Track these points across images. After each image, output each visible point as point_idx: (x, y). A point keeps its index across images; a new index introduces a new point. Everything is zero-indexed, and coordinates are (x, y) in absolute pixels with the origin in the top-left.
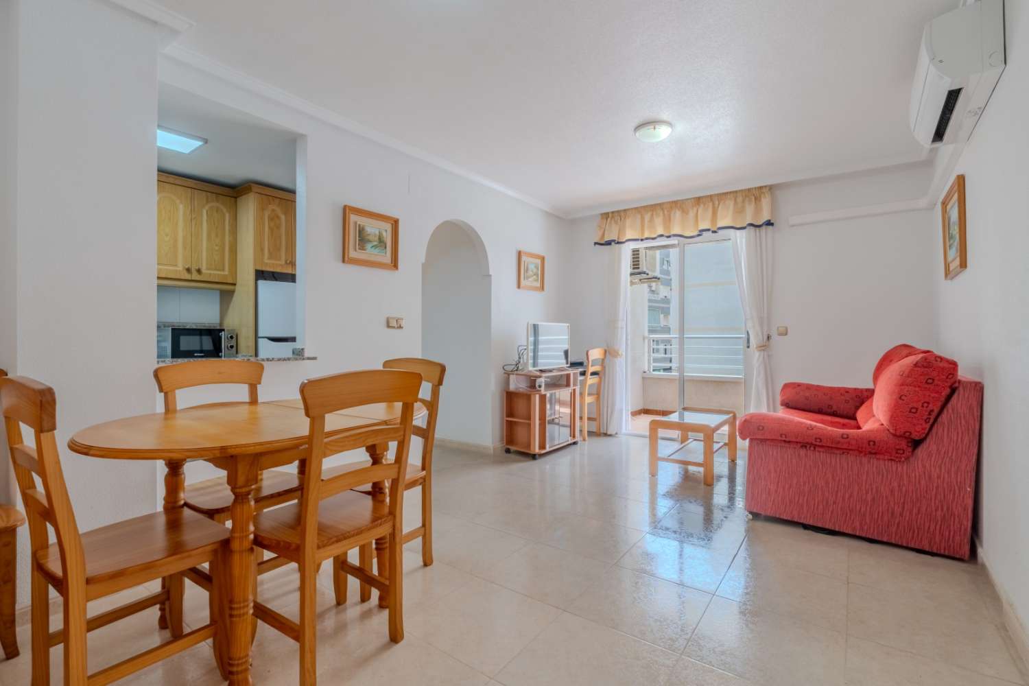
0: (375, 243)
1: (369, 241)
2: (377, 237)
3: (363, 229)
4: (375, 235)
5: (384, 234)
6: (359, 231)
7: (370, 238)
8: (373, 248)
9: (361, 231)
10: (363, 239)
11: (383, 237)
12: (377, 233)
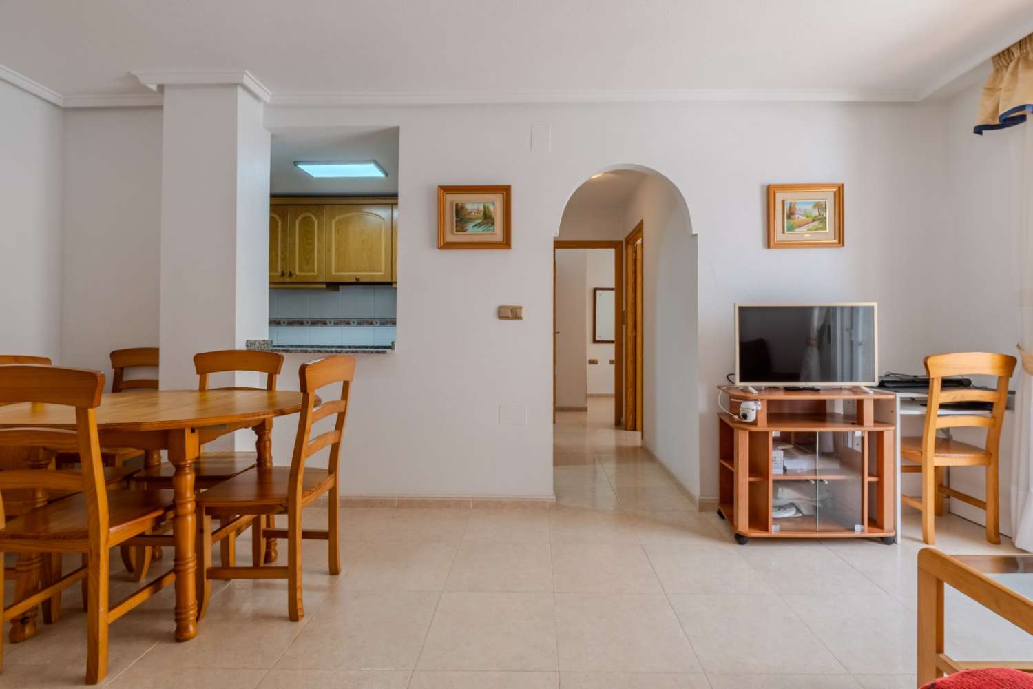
0: (479, 221)
1: (471, 220)
2: (482, 213)
3: (462, 208)
4: (478, 212)
5: (491, 208)
6: (457, 210)
7: (473, 215)
8: (476, 227)
9: (460, 211)
10: (461, 217)
11: (489, 211)
12: (481, 208)
